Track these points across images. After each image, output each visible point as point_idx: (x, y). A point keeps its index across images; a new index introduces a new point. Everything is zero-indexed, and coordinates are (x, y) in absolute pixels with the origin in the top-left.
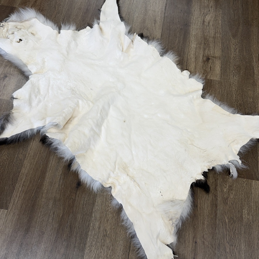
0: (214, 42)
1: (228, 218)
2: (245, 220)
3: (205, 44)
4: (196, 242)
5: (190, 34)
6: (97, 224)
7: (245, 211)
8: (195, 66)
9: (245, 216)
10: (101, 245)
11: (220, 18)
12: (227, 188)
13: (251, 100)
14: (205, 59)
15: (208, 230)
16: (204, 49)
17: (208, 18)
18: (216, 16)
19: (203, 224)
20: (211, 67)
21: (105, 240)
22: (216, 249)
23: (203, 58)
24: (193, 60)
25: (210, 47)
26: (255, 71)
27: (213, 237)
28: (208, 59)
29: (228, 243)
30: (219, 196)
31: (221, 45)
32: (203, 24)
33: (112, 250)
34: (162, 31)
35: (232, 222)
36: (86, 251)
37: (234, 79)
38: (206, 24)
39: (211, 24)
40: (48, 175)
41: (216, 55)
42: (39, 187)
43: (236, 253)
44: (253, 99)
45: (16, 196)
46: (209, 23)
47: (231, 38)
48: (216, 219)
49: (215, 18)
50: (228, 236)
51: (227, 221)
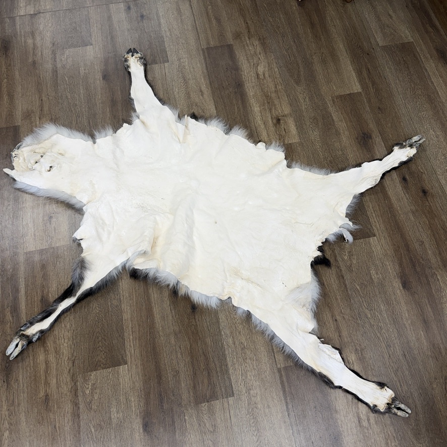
0: (279, 98)
1: (358, 285)
2: (376, 281)
3: (269, 103)
4: (336, 320)
5: (247, 96)
6: (230, 340)
7: (373, 272)
8: (267, 134)
9: (375, 276)
10: (243, 359)
11: (275, 64)
12: (347, 254)
13: (340, 153)
14: (275, 121)
15: (343, 304)
16: (270, 110)
17: (261, 69)
18: (268, 63)
19: (337, 299)
20: (285, 129)
21: (245, 353)
22: (357, 319)
23: (272, 121)
24: (263, 126)
25: (275, 105)
26: (334, 118)
27: (350, 309)
28: (278, 120)
29: (367, 309)
30: (342, 267)
31: (286, 99)
32: (258, 78)
33: (257, 360)
34: (214, 102)
35: (364, 287)
36: (231, 371)
37: (315, 135)
38: (261, 77)
39: (267, 75)
40: (156, 310)
41: (286, 113)
42: (152, 326)
43: (378, 316)
44: (342, 151)
45: (130, 346)
46: (264, 75)
47: (295, 85)
48: (347, 290)
49: (269, 66)
50: (364, 302)
51: (358, 288)
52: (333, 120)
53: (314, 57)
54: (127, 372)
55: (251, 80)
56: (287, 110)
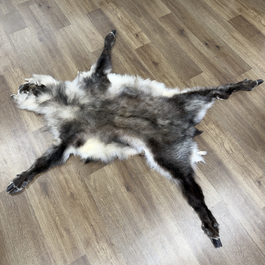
52: (163, 28)
53: (143, 3)
54: (108, 168)
55: (116, 21)
56: (139, 30)
